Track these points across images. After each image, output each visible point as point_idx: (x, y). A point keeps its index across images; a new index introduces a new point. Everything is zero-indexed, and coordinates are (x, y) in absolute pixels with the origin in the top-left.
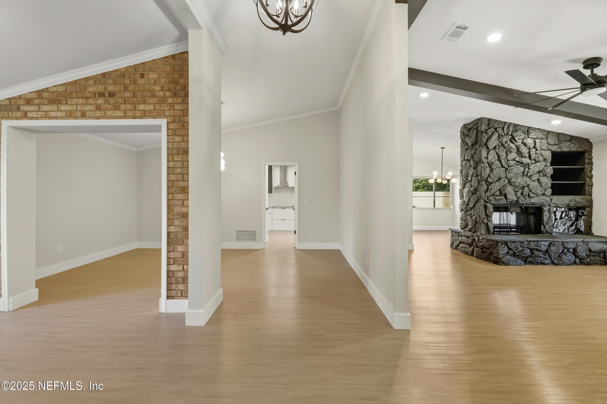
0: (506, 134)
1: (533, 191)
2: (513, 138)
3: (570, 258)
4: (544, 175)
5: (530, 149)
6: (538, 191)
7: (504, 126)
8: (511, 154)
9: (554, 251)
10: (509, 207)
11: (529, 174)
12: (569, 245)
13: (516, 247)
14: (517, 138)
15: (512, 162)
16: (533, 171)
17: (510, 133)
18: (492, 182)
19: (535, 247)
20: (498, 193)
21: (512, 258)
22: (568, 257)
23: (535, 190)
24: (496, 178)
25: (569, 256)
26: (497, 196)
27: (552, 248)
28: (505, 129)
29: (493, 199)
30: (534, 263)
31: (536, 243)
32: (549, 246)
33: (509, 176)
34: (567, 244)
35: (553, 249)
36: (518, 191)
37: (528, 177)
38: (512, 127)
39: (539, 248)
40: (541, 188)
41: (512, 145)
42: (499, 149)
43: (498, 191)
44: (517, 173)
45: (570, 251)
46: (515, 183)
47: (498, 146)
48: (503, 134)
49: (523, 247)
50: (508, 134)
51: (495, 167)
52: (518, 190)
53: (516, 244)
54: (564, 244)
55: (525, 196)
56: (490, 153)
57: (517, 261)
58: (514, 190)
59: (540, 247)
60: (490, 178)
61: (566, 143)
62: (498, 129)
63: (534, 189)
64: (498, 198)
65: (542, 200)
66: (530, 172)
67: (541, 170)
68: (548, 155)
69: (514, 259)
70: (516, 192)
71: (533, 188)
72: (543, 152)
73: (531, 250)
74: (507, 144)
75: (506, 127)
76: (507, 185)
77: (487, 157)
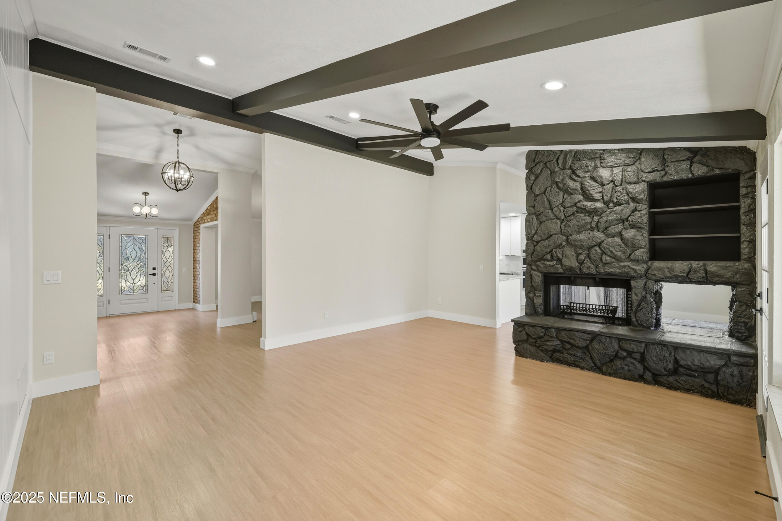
0: (563, 168)
1: (609, 253)
2: (574, 172)
3: (632, 368)
4: (633, 226)
5: (603, 185)
6: (616, 253)
7: (559, 157)
8: (570, 197)
9: (598, 351)
10: (572, 279)
11: (602, 226)
12: (629, 345)
13: (536, 333)
14: (580, 173)
15: (570, 209)
16: (606, 221)
17: (568, 166)
18: (540, 241)
19: (567, 338)
20: (549, 257)
21: (533, 349)
22: (628, 365)
23: (611, 252)
24: (544, 235)
25: (631, 365)
26: (548, 260)
27: (596, 345)
28: (560, 162)
29: (542, 265)
30: (563, 362)
31: (568, 332)
32: (592, 340)
33: (565, 231)
34: (626, 343)
35: (597, 347)
36: (581, 253)
37: (600, 230)
38: (571, 156)
39: (572, 341)
40: (623, 248)
41: (571, 184)
42: (551, 191)
43: (549, 253)
44: (578, 226)
45: (634, 357)
46: (574, 240)
47: (549, 189)
48: (557, 169)
49: (549, 336)
50: (564, 168)
51: (544, 218)
52: (581, 251)
53: (535, 329)
54: (621, 343)
55: (595, 262)
56: (536, 199)
57: (538, 353)
58: (576, 252)
59: (574, 340)
60: (537, 234)
61: (680, 164)
62: (548, 164)
63: (610, 250)
64: (548, 263)
65: (627, 268)
66: (600, 223)
67: (623, 217)
68: (640, 190)
69: (536, 351)
70: (578, 255)
71: (607, 248)
72: (630, 187)
73: (562, 341)
74: (563, 183)
75: (562, 157)
76: (564, 244)
77: (533, 205)
